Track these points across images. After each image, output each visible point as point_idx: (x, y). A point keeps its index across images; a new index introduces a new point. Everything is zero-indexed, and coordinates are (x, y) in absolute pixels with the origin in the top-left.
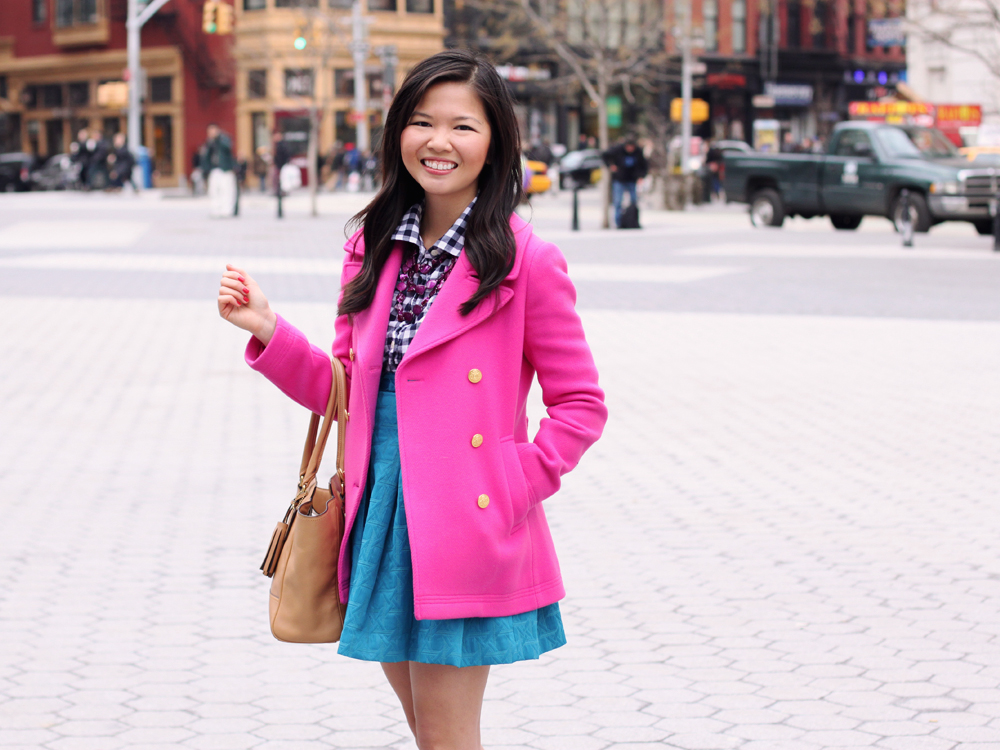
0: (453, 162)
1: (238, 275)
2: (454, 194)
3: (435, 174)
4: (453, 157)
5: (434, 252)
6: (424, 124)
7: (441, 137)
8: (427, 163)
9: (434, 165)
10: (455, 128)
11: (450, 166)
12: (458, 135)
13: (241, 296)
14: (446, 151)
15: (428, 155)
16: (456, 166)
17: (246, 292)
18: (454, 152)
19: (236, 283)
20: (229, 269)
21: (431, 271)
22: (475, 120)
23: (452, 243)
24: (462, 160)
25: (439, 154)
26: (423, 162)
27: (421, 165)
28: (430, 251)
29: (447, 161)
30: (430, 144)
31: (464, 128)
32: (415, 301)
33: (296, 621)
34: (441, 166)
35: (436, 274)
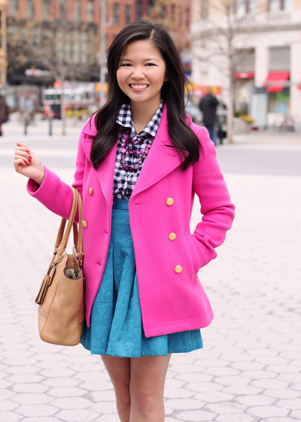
0: (146, 84)
1: (25, 149)
2: (150, 100)
3: (137, 91)
4: (146, 82)
5: (142, 135)
6: (129, 65)
7: (139, 72)
8: (132, 86)
9: (136, 87)
10: (145, 65)
11: (145, 86)
12: (147, 69)
13: (27, 161)
14: (142, 79)
15: (132, 82)
16: (148, 86)
17: (30, 157)
18: (146, 79)
19: (25, 153)
20: (19, 145)
21: (141, 143)
22: (156, 60)
24: (151, 82)
25: (138, 81)
26: (130, 85)
27: (129, 87)
28: (140, 134)
29: (143, 84)
30: (133, 76)
31: (150, 65)
34: (140, 87)
35: (143, 146)
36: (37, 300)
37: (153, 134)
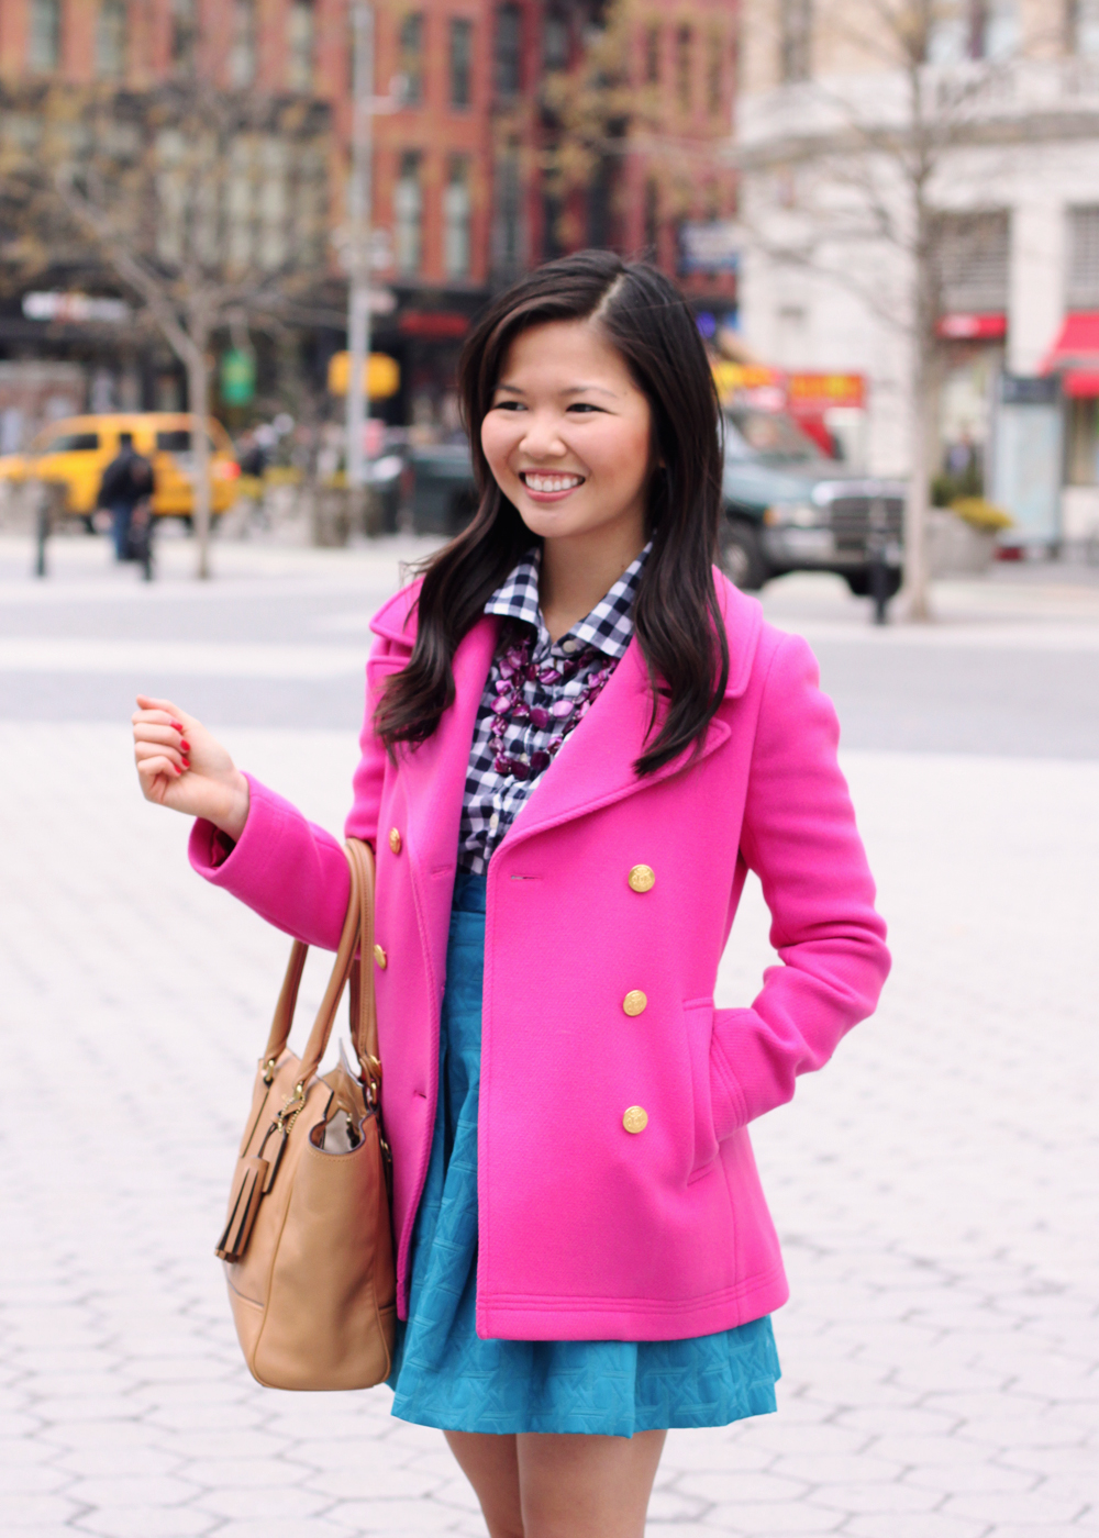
0: (571, 475)
1: (168, 717)
2: (593, 531)
3: (543, 501)
4: (568, 466)
5: (569, 646)
6: (513, 406)
8: (529, 480)
9: (543, 483)
10: (567, 411)
11: (567, 483)
12: (573, 422)
13: (178, 758)
14: (552, 458)
15: (525, 465)
16: (581, 480)
17: (186, 746)
18: (570, 457)
19: (168, 732)
20: (144, 706)
21: (564, 679)
22: (604, 393)
23: (606, 628)
24: (591, 472)
25: (545, 464)
26: (522, 477)
27: (519, 484)
28: (561, 643)
29: (561, 475)
30: (523, 444)
32: (532, 735)
33: (301, 1350)
35: (573, 687)
36: (222, 1246)
37: (610, 647)
